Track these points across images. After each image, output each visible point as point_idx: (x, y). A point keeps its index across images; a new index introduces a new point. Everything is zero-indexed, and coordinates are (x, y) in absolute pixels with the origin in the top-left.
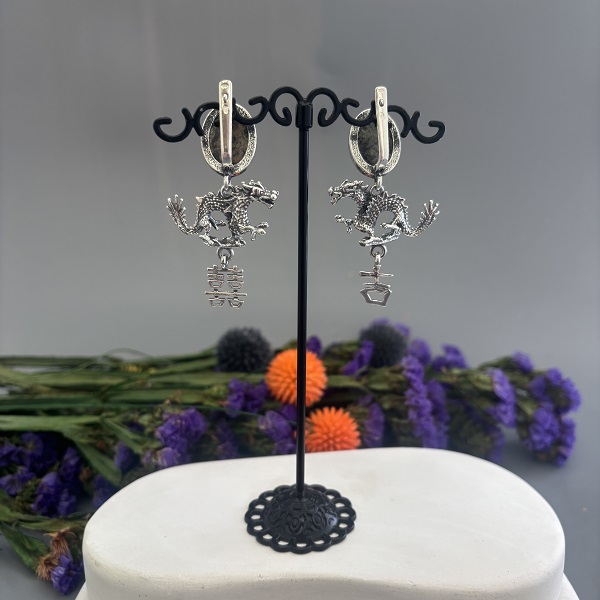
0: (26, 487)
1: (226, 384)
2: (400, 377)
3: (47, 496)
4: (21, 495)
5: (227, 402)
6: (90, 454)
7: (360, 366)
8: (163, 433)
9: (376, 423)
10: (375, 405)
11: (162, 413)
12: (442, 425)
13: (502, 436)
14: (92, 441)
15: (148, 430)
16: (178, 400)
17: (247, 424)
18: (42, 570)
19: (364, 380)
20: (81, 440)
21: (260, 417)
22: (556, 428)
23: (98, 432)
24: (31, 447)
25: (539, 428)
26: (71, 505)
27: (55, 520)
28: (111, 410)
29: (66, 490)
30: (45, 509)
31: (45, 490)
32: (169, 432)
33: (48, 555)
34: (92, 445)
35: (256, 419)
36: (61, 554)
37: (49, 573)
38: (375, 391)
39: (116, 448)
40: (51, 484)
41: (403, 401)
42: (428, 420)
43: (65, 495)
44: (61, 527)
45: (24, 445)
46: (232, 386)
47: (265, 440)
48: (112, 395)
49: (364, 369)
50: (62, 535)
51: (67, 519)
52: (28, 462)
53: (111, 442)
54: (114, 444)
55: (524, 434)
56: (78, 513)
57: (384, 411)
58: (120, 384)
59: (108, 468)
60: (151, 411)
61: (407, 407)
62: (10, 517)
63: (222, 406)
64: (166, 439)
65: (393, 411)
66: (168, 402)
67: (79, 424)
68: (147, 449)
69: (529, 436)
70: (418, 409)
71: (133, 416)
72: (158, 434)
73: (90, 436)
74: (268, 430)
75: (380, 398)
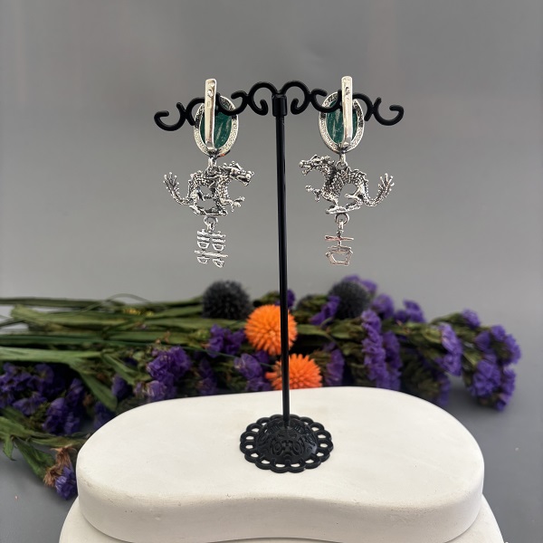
0: (39, 409)
1: (209, 329)
2: (360, 328)
3: (55, 418)
4: (34, 415)
5: (208, 345)
6: (91, 384)
7: (327, 317)
8: (152, 368)
9: (336, 367)
10: (337, 351)
11: (152, 350)
12: (395, 371)
13: (448, 383)
14: (94, 373)
15: (141, 365)
16: (167, 340)
17: (225, 364)
18: (48, 479)
19: (329, 329)
20: (84, 372)
21: (237, 358)
22: (497, 377)
23: (98, 365)
24: (43, 376)
25: (481, 377)
26: (75, 425)
27: (60, 437)
28: (111, 347)
29: (71, 413)
30: (53, 429)
31: (54, 413)
32: (158, 367)
33: (54, 467)
34: (93, 376)
35: (233, 360)
36: (65, 466)
37: (54, 481)
38: (337, 339)
39: (113, 379)
40: (59, 407)
41: (360, 348)
42: (381, 366)
43: (70, 417)
44: (65, 444)
45: (38, 374)
46: (213, 331)
47: (240, 377)
48: (112, 335)
49: (329, 319)
50: (66, 451)
51: (71, 438)
52: (41, 389)
53: (109, 374)
54: (112, 376)
55: (469, 382)
56: (80, 433)
57: (344, 356)
58: (120, 325)
59: (107, 396)
60: (144, 349)
61: (364, 354)
62: (24, 434)
63: (204, 348)
64: (155, 373)
65: (352, 357)
66: (158, 341)
67: (83, 358)
68: (139, 381)
69: (472, 383)
70: (373, 356)
71: (129, 353)
72: (148, 368)
73: (92, 369)
74: (242, 369)
75: (342, 345)
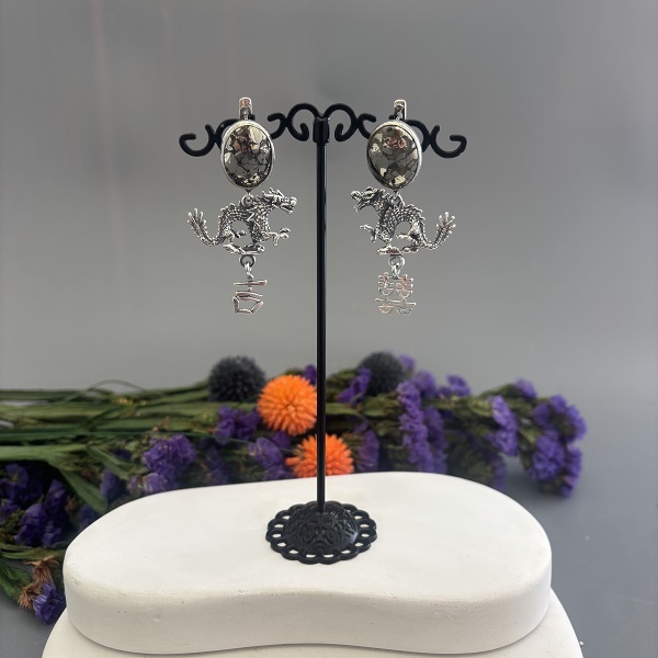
2: (396, 403)
3: (30, 527)
5: (216, 429)
6: (75, 483)
7: (356, 393)
8: (149, 458)
9: (371, 450)
10: (371, 433)
11: (149, 439)
12: (440, 452)
13: (503, 465)
14: (78, 468)
15: (135, 456)
16: (166, 427)
17: (237, 452)
18: (24, 600)
19: (359, 407)
20: (65, 468)
21: (251, 444)
22: (560, 457)
23: (84, 460)
25: (542, 456)
26: (55, 537)
27: (39, 549)
28: (98, 439)
29: (51, 522)
30: (28, 540)
31: (29, 521)
32: (155, 457)
33: (31, 585)
34: (77, 473)
35: (246, 445)
36: (44, 582)
37: (31, 602)
38: (369, 418)
40: (35, 515)
41: (397, 426)
42: (424, 446)
43: (49, 527)
44: (44, 556)
46: (222, 412)
47: (256, 467)
48: (99, 424)
49: (359, 395)
50: (46, 564)
51: (49, 549)
52: (12, 495)
53: (97, 469)
54: (100, 472)
55: (528, 463)
56: (62, 543)
57: (379, 438)
59: (90, 495)
60: (138, 437)
61: (403, 432)
63: (211, 433)
64: (152, 465)
65: (388, 438)
66: (156, 429)
67: (64, 452)
68: (133, 474)
69: (532, 465)
70: (413, 434)
71: (120, 443)
72: (144, 460)
73: (77, 464)
74: (258, 456)
75: (375, 424)
